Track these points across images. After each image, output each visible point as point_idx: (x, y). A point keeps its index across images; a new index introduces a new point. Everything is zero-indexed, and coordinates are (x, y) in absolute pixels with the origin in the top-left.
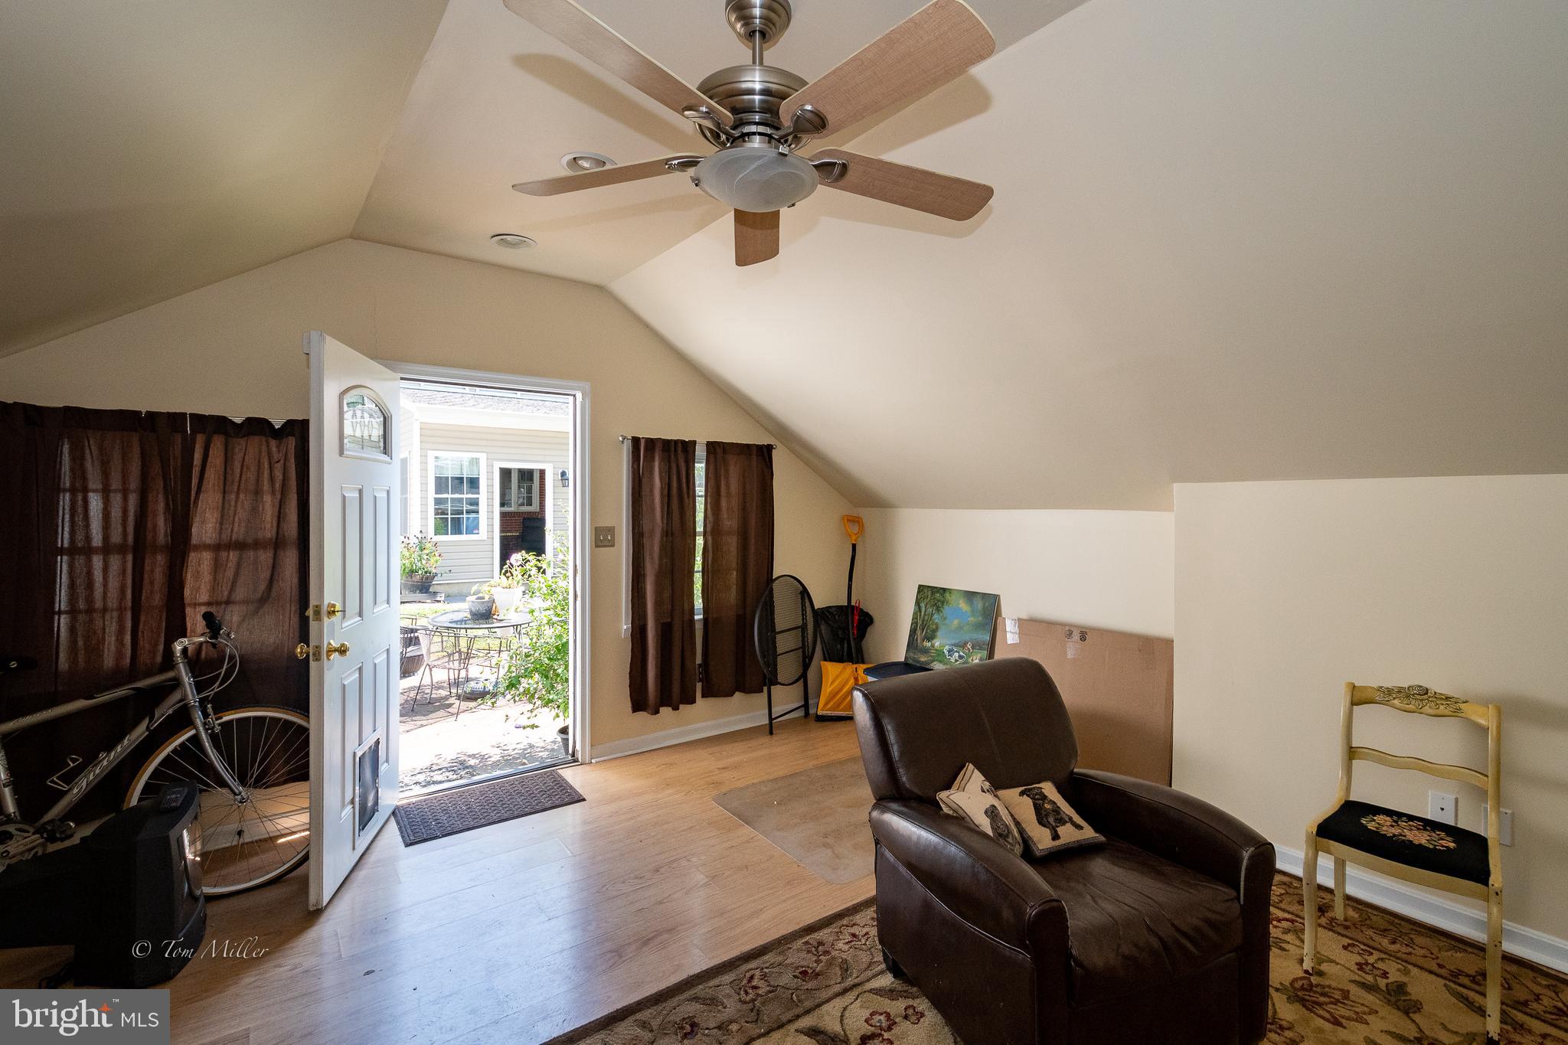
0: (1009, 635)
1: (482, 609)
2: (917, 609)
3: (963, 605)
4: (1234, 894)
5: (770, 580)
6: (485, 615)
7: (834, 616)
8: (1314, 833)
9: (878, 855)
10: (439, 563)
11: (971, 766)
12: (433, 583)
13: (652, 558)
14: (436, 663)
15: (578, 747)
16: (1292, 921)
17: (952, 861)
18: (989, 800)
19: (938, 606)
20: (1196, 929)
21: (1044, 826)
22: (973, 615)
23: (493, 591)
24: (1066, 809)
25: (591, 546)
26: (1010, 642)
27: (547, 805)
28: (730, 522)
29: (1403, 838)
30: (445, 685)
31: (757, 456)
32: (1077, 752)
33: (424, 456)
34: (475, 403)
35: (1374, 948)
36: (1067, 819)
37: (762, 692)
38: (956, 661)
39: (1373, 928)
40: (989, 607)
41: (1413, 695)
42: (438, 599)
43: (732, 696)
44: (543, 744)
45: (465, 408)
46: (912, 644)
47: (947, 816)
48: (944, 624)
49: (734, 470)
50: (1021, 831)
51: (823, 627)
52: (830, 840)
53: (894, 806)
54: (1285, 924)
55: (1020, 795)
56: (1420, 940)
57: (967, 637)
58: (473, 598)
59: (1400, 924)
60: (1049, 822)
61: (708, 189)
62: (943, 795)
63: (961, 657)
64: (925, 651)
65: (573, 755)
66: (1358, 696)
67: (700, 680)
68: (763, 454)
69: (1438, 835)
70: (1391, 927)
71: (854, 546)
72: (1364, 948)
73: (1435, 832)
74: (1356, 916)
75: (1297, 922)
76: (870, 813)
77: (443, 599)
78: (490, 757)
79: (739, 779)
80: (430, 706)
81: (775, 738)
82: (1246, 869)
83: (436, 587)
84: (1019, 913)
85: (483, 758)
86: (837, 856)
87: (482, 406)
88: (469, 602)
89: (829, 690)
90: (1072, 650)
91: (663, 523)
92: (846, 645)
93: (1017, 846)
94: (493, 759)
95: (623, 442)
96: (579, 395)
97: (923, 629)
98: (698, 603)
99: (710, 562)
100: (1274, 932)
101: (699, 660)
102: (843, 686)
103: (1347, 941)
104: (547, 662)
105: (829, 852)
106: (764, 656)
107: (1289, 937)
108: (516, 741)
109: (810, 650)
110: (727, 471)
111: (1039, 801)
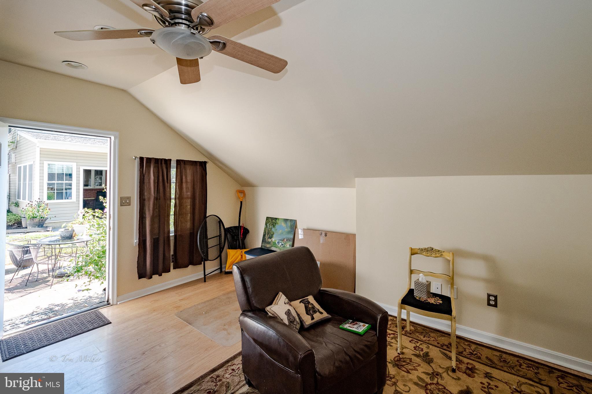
0: (300, 235)
1: (67, 235)
2: (266, 227)
3: (283, 224)
4: (375, 333)
5: (205, 217)
6: (69, 237)
7: (233, 231)
8: (401, 303)
9: (243, 335)
10: (49, 213)
11: (281, 293)
12: (46, 222)
13: (149, 210)
14: (40, 262)
15: (110, 297)
16: (394, 334)
17: (270, 337)
18: (288, 307)
19: (274, 225)
20: (362, 350)
21: (308, 315)
22: (287, 228)
23: (73, 225)
24: (317, 306)
25: (118, 205)
26: (300, 238)
27: (90, 328)
28: (187, 193)
29: (427, 301)
30: (47, 271)
31: (199, 166)
32: (322, 281)
33: (42, 164)
34: (71, 140)
35: (419, 340)
36: (317, 311)
37: (201, 264)
38: (280, 246)
39: (418, 333)
40: (293, 225)
41: (429, 250)
42: (48, 230)
43: (187, 267)
44: (96, 295)
45: (65, 142)
46: (264, 241)
47: (271, 317)
48: (276, 232)
49: (189, 172)
50: (300, 318)
51: (229, 235)
52: (226, 327)
53: (250, 314)
54: (392, 336)
55: (300, 303)
56: (432, 335)
57: (285, 237)
58: (63, 230)
59: (426, 330)
60: (310, 313)
61: (159, 46)
62: (268, 309)
63: (282, 245)
64: (269, 243)
65: (108, 302)
66: (413, 252)
67: (173, 262)
68: (203, 165)
69: (437, 299)
70: (424, 331)
71: (241, 202)
72: (416, 340)
73: (436, 298)
74: (413, 329)
75: (395, 334)
76: (239, 318)
77: (51, 229)
78: (67, 305)
79: (188, 304)
80: (37, 282)
81: (207, 283)
82: (379, 323)
83: (47, 224)
84: (295, 357)
85: (63, 305)
86: (229, 334)
87: (75, 141)
88: (60, 231)
89: (230, 261)
90: (322, 239)
91: (154, 194)
92: (238, 242)
93: (298, 325)
94: (68, 306)
95: (135, 159)
96: (113, 138)
97: (268, 234)
98: (172, 228)
99: (178, 211)
100: (388, 339)
101: (172, 253)
102: (236, 259)
103: (411, 339)
104: (97, 258)
105: (225, 332)
106: (201, 249)
107: (393, 341)
108: (81, 296)
109: (223, 245)
110: (186, 172)
111: (307, 304)
